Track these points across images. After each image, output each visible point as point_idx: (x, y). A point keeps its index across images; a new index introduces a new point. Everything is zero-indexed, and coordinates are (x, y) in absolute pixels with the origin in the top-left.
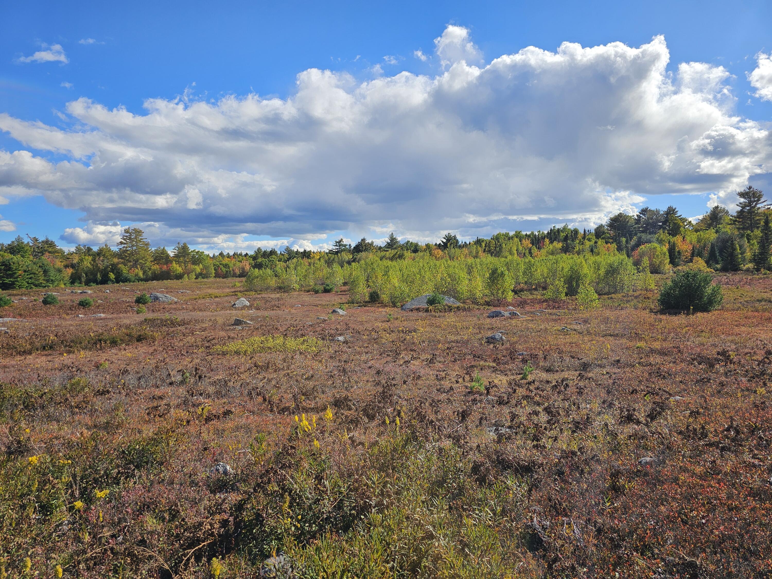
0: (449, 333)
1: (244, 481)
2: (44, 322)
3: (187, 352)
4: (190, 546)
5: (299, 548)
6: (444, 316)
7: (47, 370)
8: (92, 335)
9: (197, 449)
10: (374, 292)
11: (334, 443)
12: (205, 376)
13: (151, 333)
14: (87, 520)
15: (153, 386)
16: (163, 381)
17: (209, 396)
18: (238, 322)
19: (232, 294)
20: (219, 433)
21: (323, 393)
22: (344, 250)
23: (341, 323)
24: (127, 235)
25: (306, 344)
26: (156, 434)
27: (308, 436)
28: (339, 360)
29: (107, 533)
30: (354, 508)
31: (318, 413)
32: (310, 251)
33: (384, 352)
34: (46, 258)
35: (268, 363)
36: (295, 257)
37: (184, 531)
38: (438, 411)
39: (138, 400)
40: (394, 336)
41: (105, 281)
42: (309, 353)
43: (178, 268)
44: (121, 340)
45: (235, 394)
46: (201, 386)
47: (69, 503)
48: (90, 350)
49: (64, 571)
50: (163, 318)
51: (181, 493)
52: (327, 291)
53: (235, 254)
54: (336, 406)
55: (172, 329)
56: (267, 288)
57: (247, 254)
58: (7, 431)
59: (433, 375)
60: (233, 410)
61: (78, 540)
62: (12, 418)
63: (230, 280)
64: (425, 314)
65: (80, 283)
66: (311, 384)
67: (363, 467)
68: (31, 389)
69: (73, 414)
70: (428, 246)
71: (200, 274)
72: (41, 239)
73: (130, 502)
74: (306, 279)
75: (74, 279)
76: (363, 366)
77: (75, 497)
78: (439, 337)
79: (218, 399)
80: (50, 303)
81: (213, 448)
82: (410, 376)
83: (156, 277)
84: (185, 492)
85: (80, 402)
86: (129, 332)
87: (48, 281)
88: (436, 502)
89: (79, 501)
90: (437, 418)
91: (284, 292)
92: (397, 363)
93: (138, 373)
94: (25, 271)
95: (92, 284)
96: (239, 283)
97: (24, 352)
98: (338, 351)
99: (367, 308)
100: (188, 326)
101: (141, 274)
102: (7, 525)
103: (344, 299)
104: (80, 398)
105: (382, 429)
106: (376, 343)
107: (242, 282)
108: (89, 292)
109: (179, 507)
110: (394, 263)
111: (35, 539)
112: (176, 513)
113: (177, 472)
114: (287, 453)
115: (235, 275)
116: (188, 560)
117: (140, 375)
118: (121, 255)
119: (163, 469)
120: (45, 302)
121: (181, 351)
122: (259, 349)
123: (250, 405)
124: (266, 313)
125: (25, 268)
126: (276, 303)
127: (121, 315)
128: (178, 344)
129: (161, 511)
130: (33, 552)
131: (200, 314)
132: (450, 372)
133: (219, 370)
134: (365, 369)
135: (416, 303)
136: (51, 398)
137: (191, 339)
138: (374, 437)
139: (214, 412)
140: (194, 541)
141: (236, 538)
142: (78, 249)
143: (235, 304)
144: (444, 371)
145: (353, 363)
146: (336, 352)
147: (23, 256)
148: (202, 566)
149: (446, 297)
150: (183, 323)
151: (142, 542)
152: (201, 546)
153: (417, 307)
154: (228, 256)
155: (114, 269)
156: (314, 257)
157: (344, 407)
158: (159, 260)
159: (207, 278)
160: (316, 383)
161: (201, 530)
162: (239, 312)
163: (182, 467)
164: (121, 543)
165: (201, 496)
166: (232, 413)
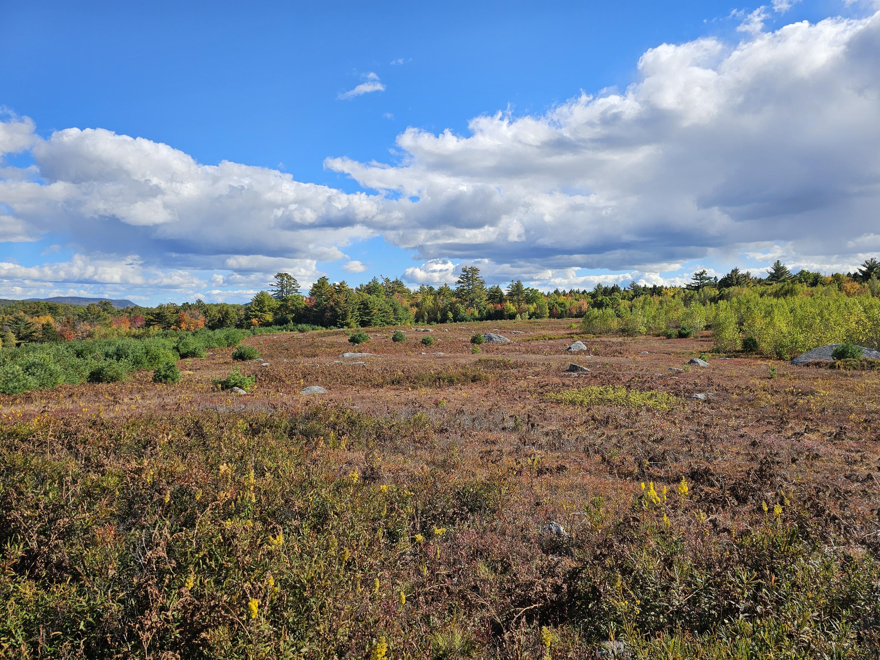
0: (869, 399)
1: (579, 547)
2: (393, 358)
3: (520, 397)
4: (522, 604)
5: (642, 637)
6: (861, 375)
7: (395, 404)
8: (432, 372)
9: (529, 502)
10: (749, 339)
11: (689, 523)
12: (538, 425)
13: (485, 374)
14: (426, 554)
15: (486, 429)
16: (496, 425)
17: (541, 447)
18: (573, 368)
19: (567, 336)
20: (554, 489)
21: (676, 461)
22: (707, 285)
23: (702, 377)
24: (465, 273)
25: (654, 400)
26: (488, 480)
27: (655, 510)
28: (698, 423)
29: (443, 571)
30: (713, 608)
31: (669, 484)
32: (662, 286)
33: (763, 418)
34: (396, 298)
35: (608, 417)
36: (642, 294)
37: (516, 587)
38: (846, 506)
39: (472, 441)
40: (778, 398)
41: (444, 320)
42: (658, 411)
43: (512, 307)
44: (458, 379)
45: (569, 449)
46: (535, 435)
47: (412, 535)
48: (431, 387)
49: (407, 599)
50: (496, 359)
51: (512, 546)
52: (682, 336)
53: (571, 292)
54: (693, 478)
55: (505, 372)
56: (608, 331)
57: (585, 292)
58: (363, 457)
59: (839, 455)
60: (568, 466)
61: (419, 572)
62: (367, 446)
63: (565, 321)
64: (829, 371)
65: (423, 322)
66: (660, 448)
67: (729, 559)
68: (382, 421)
69: (416, 448)
70: (836, 277)
71: (534, 314)
72: (392, 279)
73: (464, 544)
74: (655, 321)
75: (418, 318)
76: (732, 433)
77: (416, 530)
78: (851, 404)
79: (551, 451)
80: (398, 340)
81: (546, 504)
82: (802, 453)
83: (491, 316)
84: (516, 546)
85: (422, 438)
86: (464, 371)
87: (397, 319)
88: (837, 624)
89: (420, 535)
90: (842, 514)
91: (629, 335)
92: (783, 434)
93: (472, 414)
94: (379, 310)
95: (433, 322)
96: (575, 324)
97: (377, 385)
98: (697, 412)
99: (739, 360)
100: (521, 370)
101: (476, 313)
102: (361, 545)
103: (706, 346)
104: (421, 434)
105: (757, 516)
106: (752, 405)
107: (578, 322)
108: (431, 330)
109: (511, 560)
110: (782, 301)
111: (383, 563)
112: (508, 566)
113: (509, 523)
114: (629, 525)
115: (571, 316)
116: (519, 618)
117: (474, 417)
118: (458, 294)
119: (495, 517)
120: (395, 339)
121: (513, 395)
122: (597, 400)
123: (586, 463)
124: (606, 360)
125: (379, 307)
126: (618, 348)
127: (458, 354)
128: (511, 388)
129: (493, 561)
130: (381, 575)
131: (533, 356)
132: (868, 454)
133: (553, 419)
134: (734, 437)
135: (814, 355)
136: (398, 431)
137: (524, 384)
138: (744, 525)
139: (547, 465)
140: (525, 599)
141: (570, 607)
142: (422, 289)
143: (570, 348)
144: (859, 451)
145: (718, 428)
146: (693, 412)
147: (378, 296)
148: (534, 628)
149: (865, 349)
150: (516, 366)
151: (475, 588)
152: (532, 607)
153: (817, 361)
154: (564, 294)
155: (453, 307)
156: (667, 293)
157: (704, 482)
158: (494, 299)
159: (541, 317)
160: (667, 448)
161: (533, 589)
162: (575, 356)
163: (514, 519)
164: (456, 585)
165: (533, 554)
166: (566, 469)
